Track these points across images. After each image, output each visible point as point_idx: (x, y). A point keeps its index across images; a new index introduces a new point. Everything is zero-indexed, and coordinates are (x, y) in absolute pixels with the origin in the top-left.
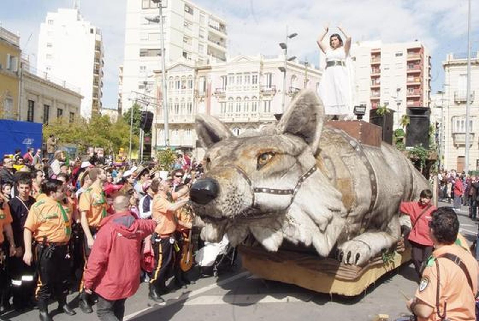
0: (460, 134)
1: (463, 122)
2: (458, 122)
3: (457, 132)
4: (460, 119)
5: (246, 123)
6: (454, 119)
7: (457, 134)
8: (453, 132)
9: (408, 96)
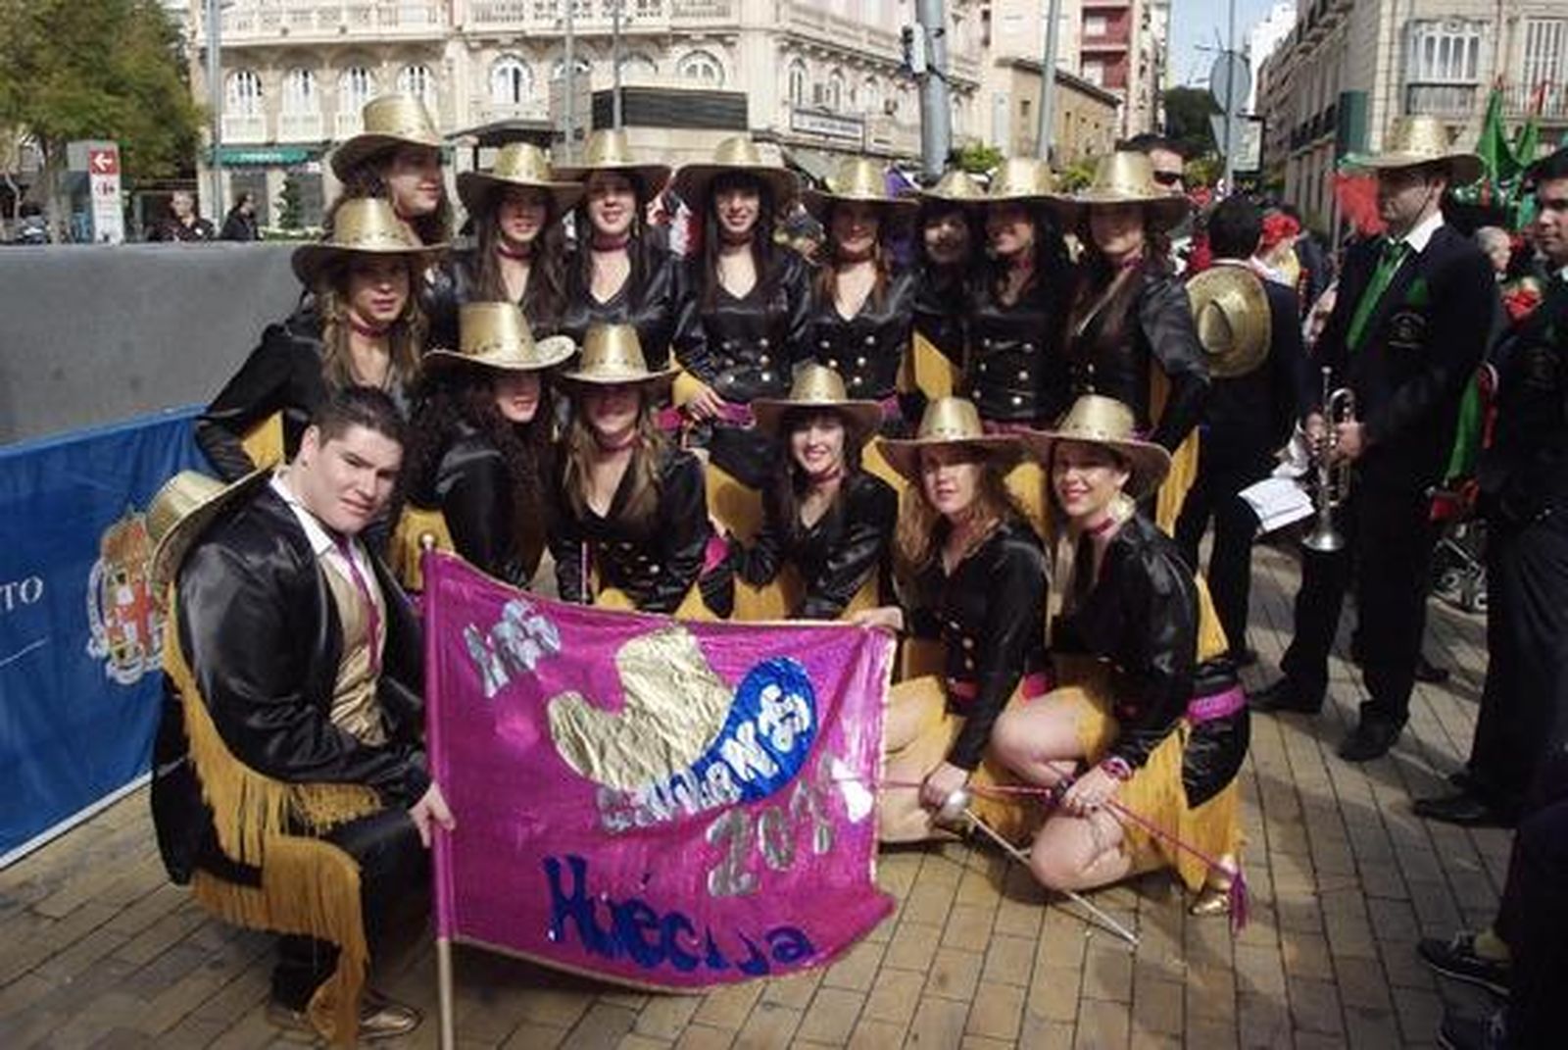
0: (1433, 86)
1: (1445, 41)
2: (1431, 41)
3: (1422, 79)
4: (1438, 33)
5: (608, 40)
6: (1414, 31)
7: (1421, 85)
8: (1410, 80)
9: (1086, 48)
